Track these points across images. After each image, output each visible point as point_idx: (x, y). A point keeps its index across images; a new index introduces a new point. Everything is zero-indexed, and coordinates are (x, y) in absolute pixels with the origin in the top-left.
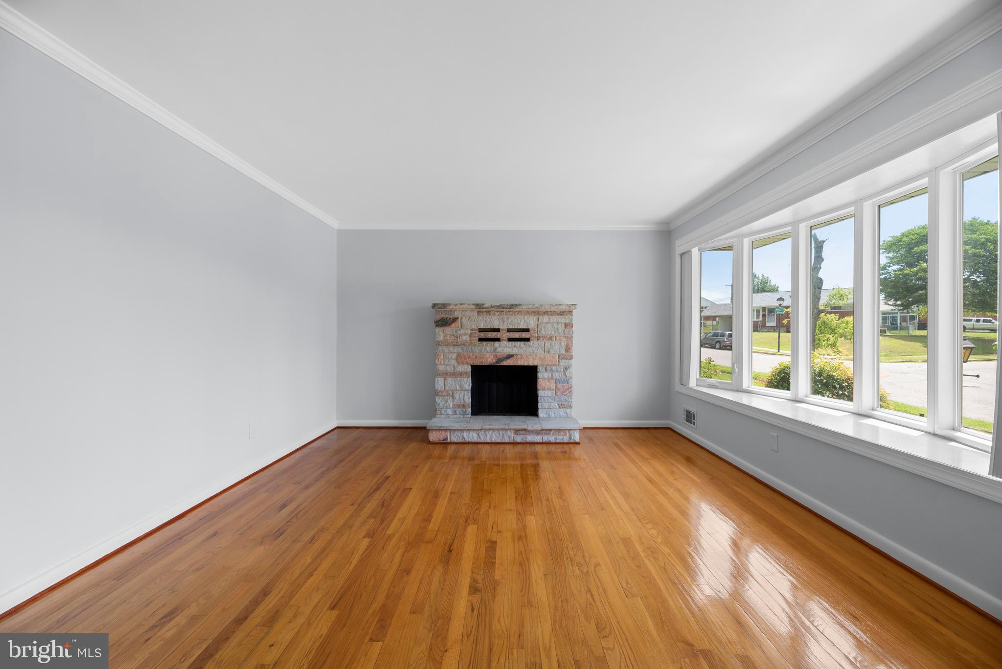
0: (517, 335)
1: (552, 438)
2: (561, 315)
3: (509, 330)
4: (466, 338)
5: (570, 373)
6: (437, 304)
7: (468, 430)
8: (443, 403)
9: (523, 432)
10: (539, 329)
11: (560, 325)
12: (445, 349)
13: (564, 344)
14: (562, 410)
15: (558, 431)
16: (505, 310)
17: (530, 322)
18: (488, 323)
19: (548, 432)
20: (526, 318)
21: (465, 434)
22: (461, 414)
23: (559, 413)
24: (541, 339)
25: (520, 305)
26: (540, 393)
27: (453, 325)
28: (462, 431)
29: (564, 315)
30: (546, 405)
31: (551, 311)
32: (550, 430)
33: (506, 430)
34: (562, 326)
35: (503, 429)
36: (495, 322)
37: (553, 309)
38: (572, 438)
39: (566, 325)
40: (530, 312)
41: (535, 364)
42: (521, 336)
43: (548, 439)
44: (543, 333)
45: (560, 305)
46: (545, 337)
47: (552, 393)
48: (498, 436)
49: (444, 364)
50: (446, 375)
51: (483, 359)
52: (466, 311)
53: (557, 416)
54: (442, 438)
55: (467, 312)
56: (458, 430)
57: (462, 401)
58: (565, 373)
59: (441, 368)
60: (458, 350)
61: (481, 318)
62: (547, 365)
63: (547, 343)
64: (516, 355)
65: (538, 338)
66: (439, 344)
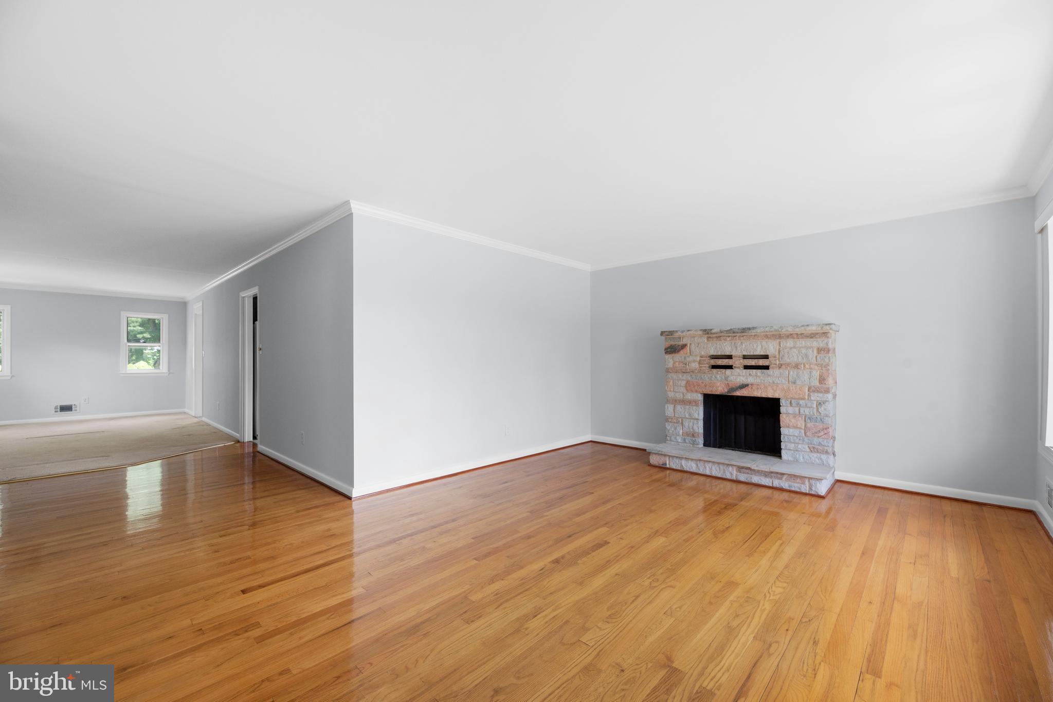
0: (753, 362)
1: (785, 485)
2: (812, 337)
3: (745, 357)
4: (695, 365)
5: (825, 409)
6: (665, 332)
7: (686, 458)
8: (673, 429)
9: (747, 471)
10: (781, 355)
11: (810, 351)
12: (674, 376)
13: (816, 374)
14: (815, 455)
15: (793, 477)
16: (738, 335)
17: (771, 348)
18: (718, 349)
19: (779, 476)
20: (764, 343)
21: (683, 462)
22: (691, 444)
23: (810, 458)
24: (784, 367)
25: (754, 328)
26: (784, 431)
27: (682, 352)
28: (681, 458)
29: (816, 338)
30: (792, 446)
31: (797, 334)
32: (783, 474)
33: (728, 465)
34: (813, 351)
35: (723, 464)
36: (726, 348)
37: (798, 331)
38: (813, 489)
39: (819, 350)
40: (769, 336)
41: (776, 396)
42: (759, 363)
43: (779, 484)
44: (786, 360)
45: (808, 325)
46: (788, 364)
47: (800, 432)
48: (718, 471)
49: (673, 391)
50: (675, 402)
51: (713, 387)
52: (694, 337)
53: (808, 462)
54: (661, 462)
55: (696, 338)
56: (677, 457)
57: (692, 430)
58: (818, 410)
59: (671, 395)
60: (687, 377)
61: (711, 344)
62: (793, 398)
63: (791, 372)
64: (751, 385)
65: (780, 366)
66: (668, 371)
